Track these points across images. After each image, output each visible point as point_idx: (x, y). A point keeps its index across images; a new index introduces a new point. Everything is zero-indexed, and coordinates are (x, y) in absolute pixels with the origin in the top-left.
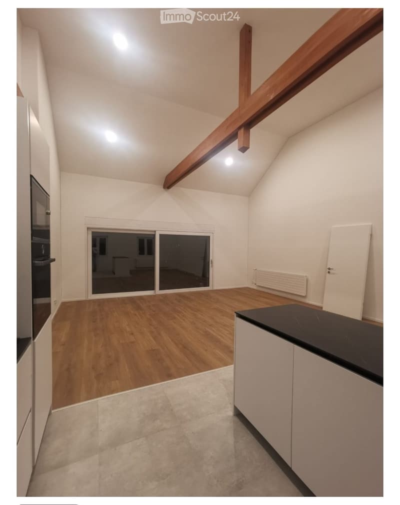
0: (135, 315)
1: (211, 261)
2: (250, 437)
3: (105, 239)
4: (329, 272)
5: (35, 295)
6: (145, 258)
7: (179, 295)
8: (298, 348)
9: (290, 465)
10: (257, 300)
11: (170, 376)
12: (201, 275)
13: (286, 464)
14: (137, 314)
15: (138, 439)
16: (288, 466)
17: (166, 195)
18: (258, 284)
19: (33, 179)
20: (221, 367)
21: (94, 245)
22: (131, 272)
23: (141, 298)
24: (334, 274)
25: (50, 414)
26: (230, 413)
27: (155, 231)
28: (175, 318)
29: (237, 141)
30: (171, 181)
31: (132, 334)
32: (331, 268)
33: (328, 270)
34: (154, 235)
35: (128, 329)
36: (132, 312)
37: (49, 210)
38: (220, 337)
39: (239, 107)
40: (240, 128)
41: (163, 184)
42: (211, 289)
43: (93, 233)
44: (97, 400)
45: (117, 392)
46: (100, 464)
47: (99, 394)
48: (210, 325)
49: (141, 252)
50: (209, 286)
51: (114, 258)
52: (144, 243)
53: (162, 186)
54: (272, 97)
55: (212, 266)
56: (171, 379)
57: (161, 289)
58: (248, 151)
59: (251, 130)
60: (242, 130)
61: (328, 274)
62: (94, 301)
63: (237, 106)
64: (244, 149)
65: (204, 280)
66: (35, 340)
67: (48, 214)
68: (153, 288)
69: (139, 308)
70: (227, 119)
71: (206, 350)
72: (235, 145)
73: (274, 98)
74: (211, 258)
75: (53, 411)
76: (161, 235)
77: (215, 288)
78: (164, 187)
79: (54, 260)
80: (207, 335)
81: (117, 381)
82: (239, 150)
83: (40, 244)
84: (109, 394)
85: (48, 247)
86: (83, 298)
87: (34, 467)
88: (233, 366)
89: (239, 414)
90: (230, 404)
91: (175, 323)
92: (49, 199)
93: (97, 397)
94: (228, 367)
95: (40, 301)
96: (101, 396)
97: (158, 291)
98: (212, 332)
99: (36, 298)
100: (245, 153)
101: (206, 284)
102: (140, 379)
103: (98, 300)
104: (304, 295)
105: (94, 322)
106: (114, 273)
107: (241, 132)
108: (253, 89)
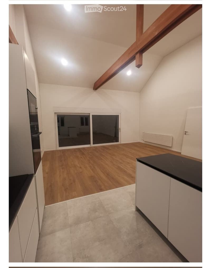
0: (81, 158)
1: (120, 129)
2: (145, 222)
3: (64, 118)
4: (185, 134)
5: (33, 148)
6: (84, 127)
7: (103, 147)
8: (173, 179)
9: (167, 237)
10: (145, 149)
11: (101, 190)
12: (114, 136)
13: (165, 237)
14: (82, 157)
15: (88, 221)
16: (166, 238)
17: (95, 93)
18: (144, 140)
19: (28, 91)
20: (127, 185)
21: (58, 121)
22: (78, 135)
23: (84, 148)
24: (188, 135)
25: (45, 208)
26: (134, 209)
27: (90, 114)
28: (102, 159)
29: (135, 61)
30: (97, 86)
31: (81, 168)
32: (187, 131)
33: (185, 133)
34: (89, 116)
35: (78, 165)
36: (80, 156)
37: (37, 106)
38: (126, 169)
39: (136, 41)
40: (137, 53)
41: (93, 87)
42: (120, 143)
43: (57, 115)
44: (66, 202)
45: (76, 198)
46: (71, 233)
47: (67, 199)
48: (121, 163)
49: (82, 124)
50: (118, 142)
51: (69, 127)
52: (84, 119)
53: (93, 89)
54: (156, 33)
55: (120, 131)
56: (103, 191)
57: (94, 144)
58: (141, 67)
59: (143, 54)
60: (138, 55)
61: (185, 135)
62: (60, 151)
63: (135, 40)
64: (139, 66)
65: (116, 138)
66: (36, 175)
67: (37, 109)
68: (89, 143)
69: (83, 154)
70: (129, 49)
71: (119, 176)
72: (134, 63)
73: (157, 34)
74: (119, 127)
75: (46, 206)
76: (93, 116)
77: (122, 143)
78: (94, 89)
79: (41, 133)
80: (119, 168)
81: (75, 192)
82: (136, 66)
83: (34, 125)
84: (72, 199)
85: (37, 126)
86: (55, 149)
87: (40, 234)
88: (135, 184)
89: (138, 210)
90: (134, 205)
91: (102, 162)
92: (36, 100)
93: (66, 200)
94: (131, 185)
95: (36, 151)
96: (68, 199)
97: (92, 145)
98: (122, 167)
99: (34, 149)
100: (140, 68)
101: (117, 141)
102: (87, 191)
103: (63, 150)
104: (170, 146)
105: (61, 161)
106: (69, 136)
107: (138, 56)
108: (145, 29)
